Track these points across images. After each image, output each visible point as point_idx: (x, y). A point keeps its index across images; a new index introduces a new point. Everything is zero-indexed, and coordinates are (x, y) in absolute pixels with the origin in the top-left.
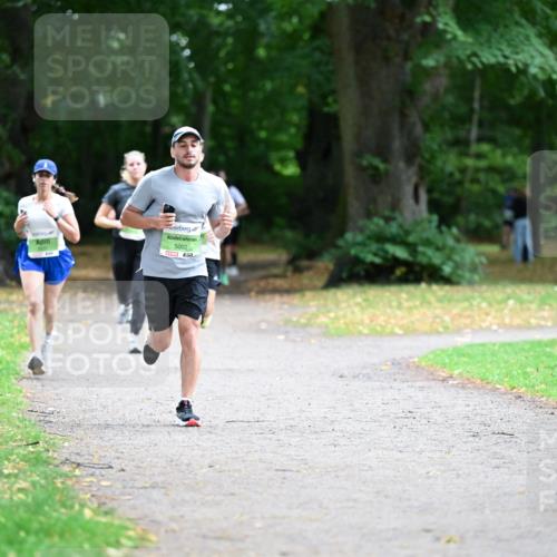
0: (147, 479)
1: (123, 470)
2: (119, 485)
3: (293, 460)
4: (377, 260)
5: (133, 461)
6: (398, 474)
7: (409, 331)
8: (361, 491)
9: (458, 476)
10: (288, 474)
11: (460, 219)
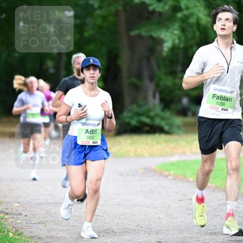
0: (37, 220)
1: (26, 216)
2: (25, 222)
3: (101, 211)
4: (137, 125)
5: (31, 211)
6: (146, 217)
7: (152, 155)
8: (130, 225)
9: (173, 218)
10: (98, 217)
11: (173, 107)
